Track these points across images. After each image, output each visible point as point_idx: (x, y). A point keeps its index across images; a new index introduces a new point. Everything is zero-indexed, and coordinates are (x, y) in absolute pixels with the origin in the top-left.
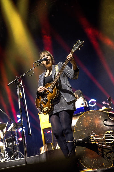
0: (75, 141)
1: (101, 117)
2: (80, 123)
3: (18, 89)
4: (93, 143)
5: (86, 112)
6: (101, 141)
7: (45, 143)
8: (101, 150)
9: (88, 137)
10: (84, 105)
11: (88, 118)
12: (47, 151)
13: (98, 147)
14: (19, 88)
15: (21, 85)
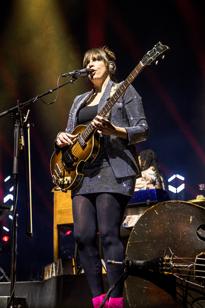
0: (128, 262)
1: (193, 219)
2: (144, 225)
3: (17, 130)
4: (168, 274)
5: (162, 203)
6: (186, 271)
7: (59, 256)
8: (183, 291)
9: (159, 258)
10: (157, 187)
11: (164, 216)
12: (61, 274)
13: (178, 283)
14: (20, 127)
15: (25, 121)
